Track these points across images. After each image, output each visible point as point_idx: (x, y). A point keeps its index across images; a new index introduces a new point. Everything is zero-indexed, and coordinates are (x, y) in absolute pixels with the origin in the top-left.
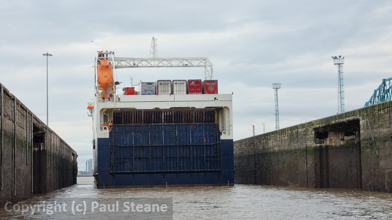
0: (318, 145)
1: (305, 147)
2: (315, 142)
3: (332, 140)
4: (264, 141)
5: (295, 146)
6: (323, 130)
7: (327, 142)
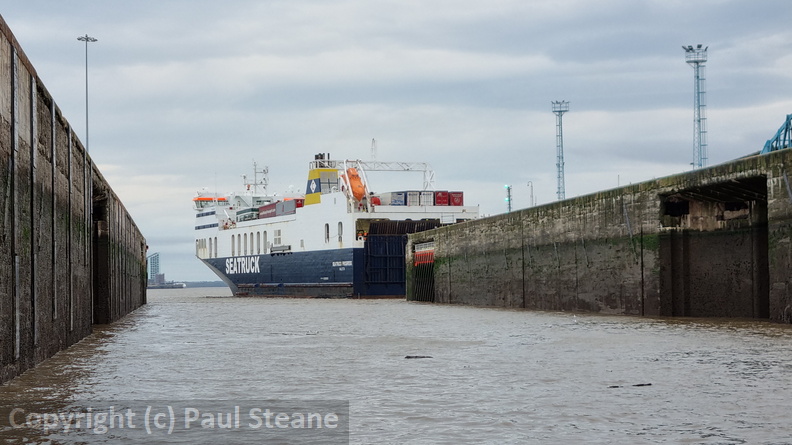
0: (668, 228)
1: (638, 232)
2: (662, 222)
3: (697, 218)
4: (545, 220)
5: (614, 229)
6: (679, 198)
7: (688, 223)
